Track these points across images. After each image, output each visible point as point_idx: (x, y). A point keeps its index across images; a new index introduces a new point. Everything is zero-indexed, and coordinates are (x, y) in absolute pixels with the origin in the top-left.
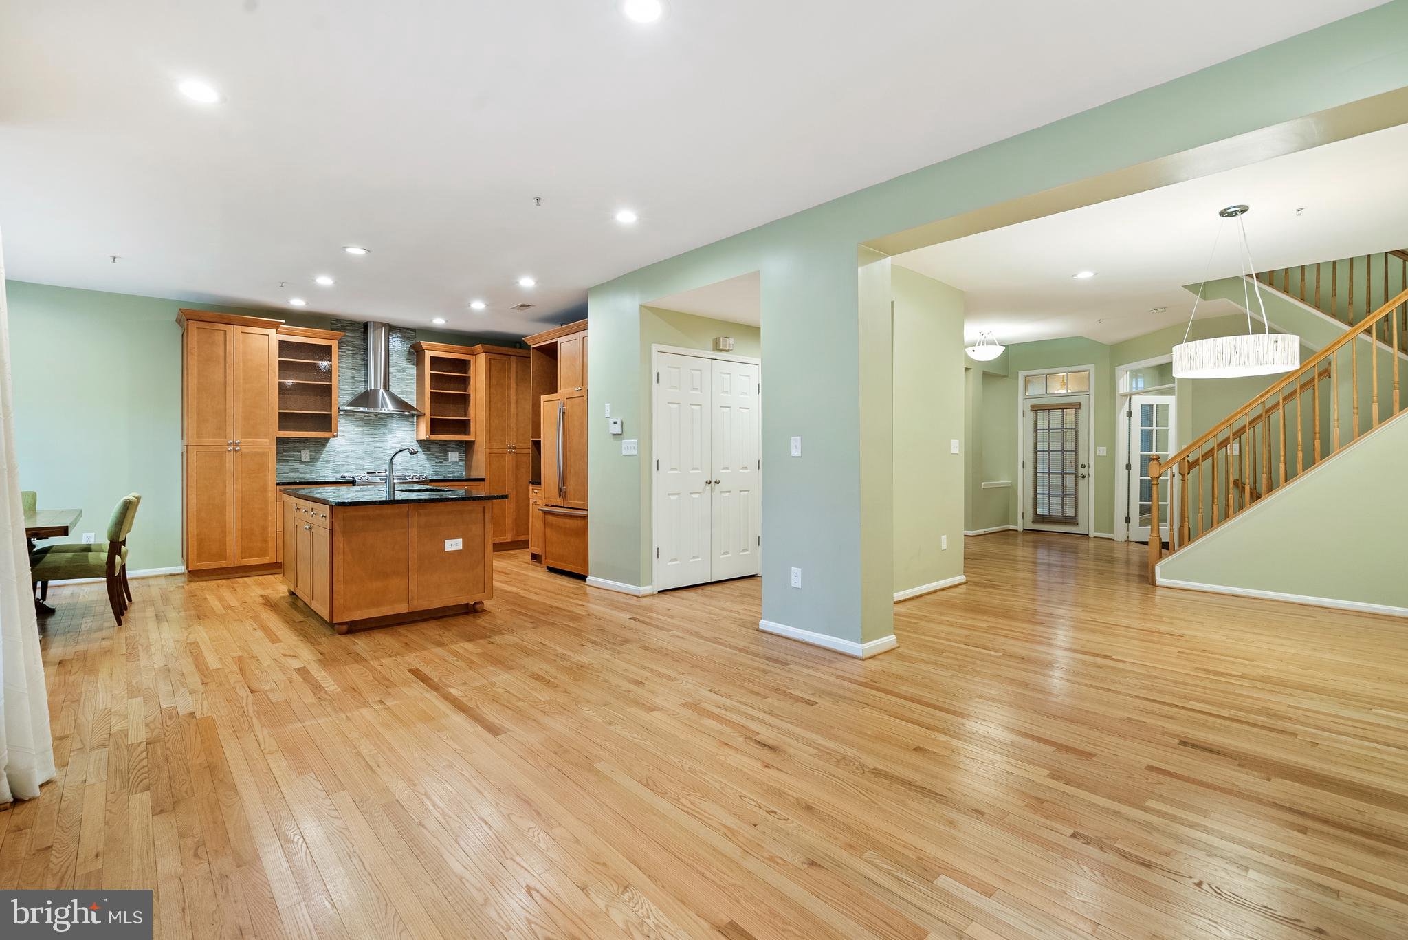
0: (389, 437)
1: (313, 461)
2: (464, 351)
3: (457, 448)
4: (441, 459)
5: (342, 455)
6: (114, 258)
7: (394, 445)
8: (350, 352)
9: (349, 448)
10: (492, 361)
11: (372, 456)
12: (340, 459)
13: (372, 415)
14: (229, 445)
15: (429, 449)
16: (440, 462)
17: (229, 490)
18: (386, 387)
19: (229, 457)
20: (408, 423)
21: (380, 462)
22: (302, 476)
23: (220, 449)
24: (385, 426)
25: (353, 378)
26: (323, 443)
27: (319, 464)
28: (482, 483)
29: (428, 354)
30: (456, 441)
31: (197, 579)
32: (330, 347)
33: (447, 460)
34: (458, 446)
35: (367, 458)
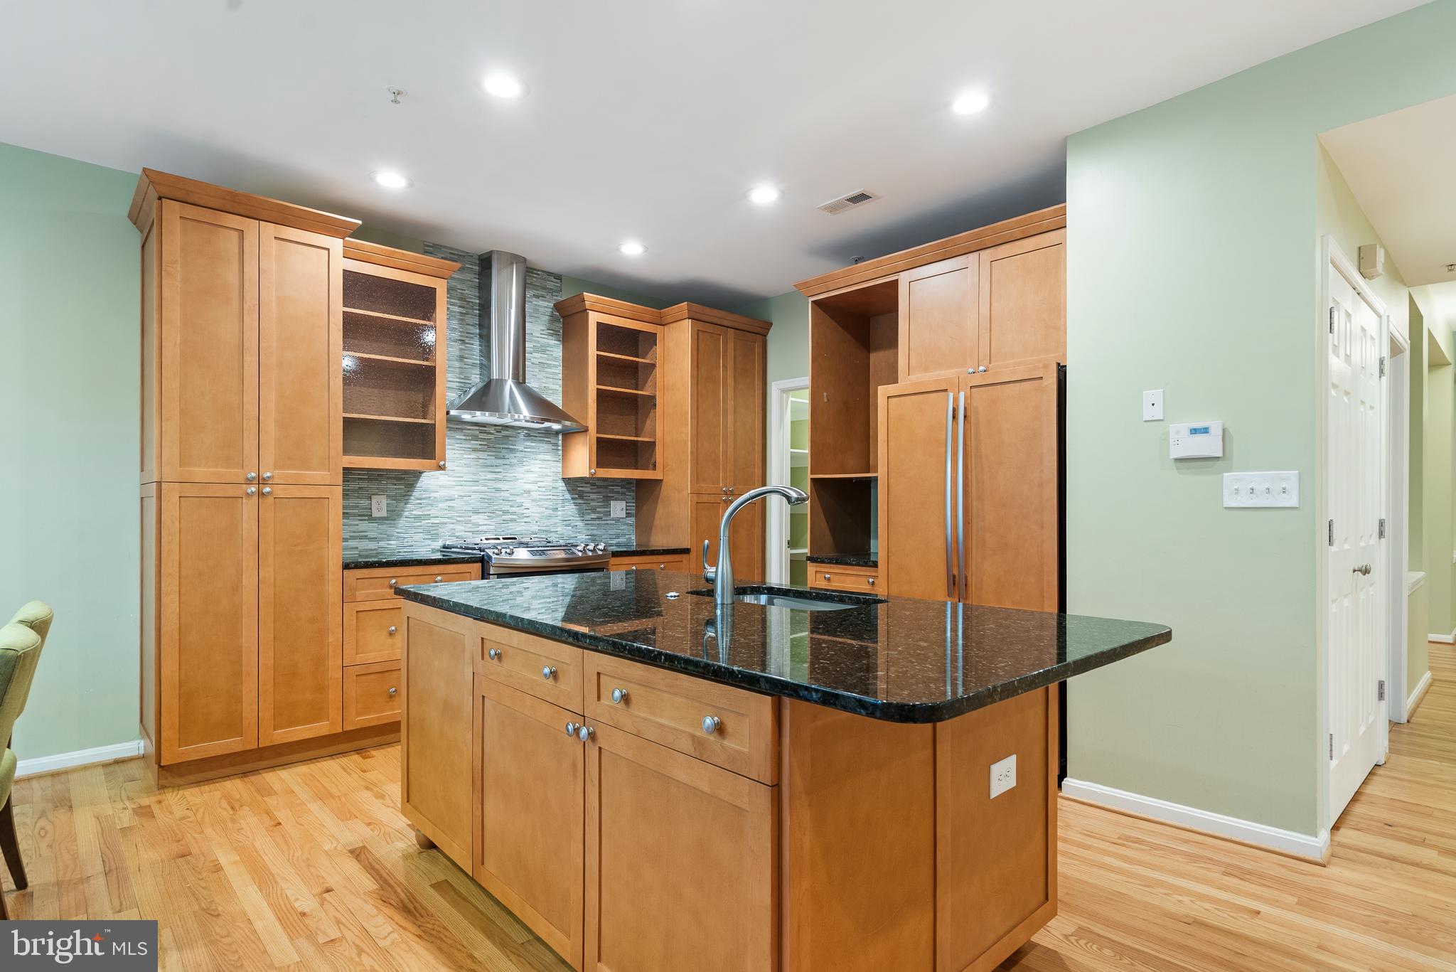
0: (519, 472)
1: (393, 516)
2: (648, 317)
3: (623, 494)
4: (599, 512)
5: (442, 505)
7: (527, 487)
9: (455, 492)
10: (700, 333)
11: (488, 506)
12: (438, 513)
13: (492, 430)
14: (249, 482)
15: (581, 495)
16: (599, 518)
17: (249, 581)
18: (520, 378)
19: (248, 509)
20: (549, 447)
21: (504, 517)
22: (372, 545)
23: (231, 491)
24: (512, 451)
25: (461, 358)
26: (408, 480)
27: (402, 522)
28: (685, 557)
29: (594, 318)
30: (622, 480)
31: (178, 781)
32: (431, 292)
33: (608, 513)
34: (625, 490)
35: (484, 511)
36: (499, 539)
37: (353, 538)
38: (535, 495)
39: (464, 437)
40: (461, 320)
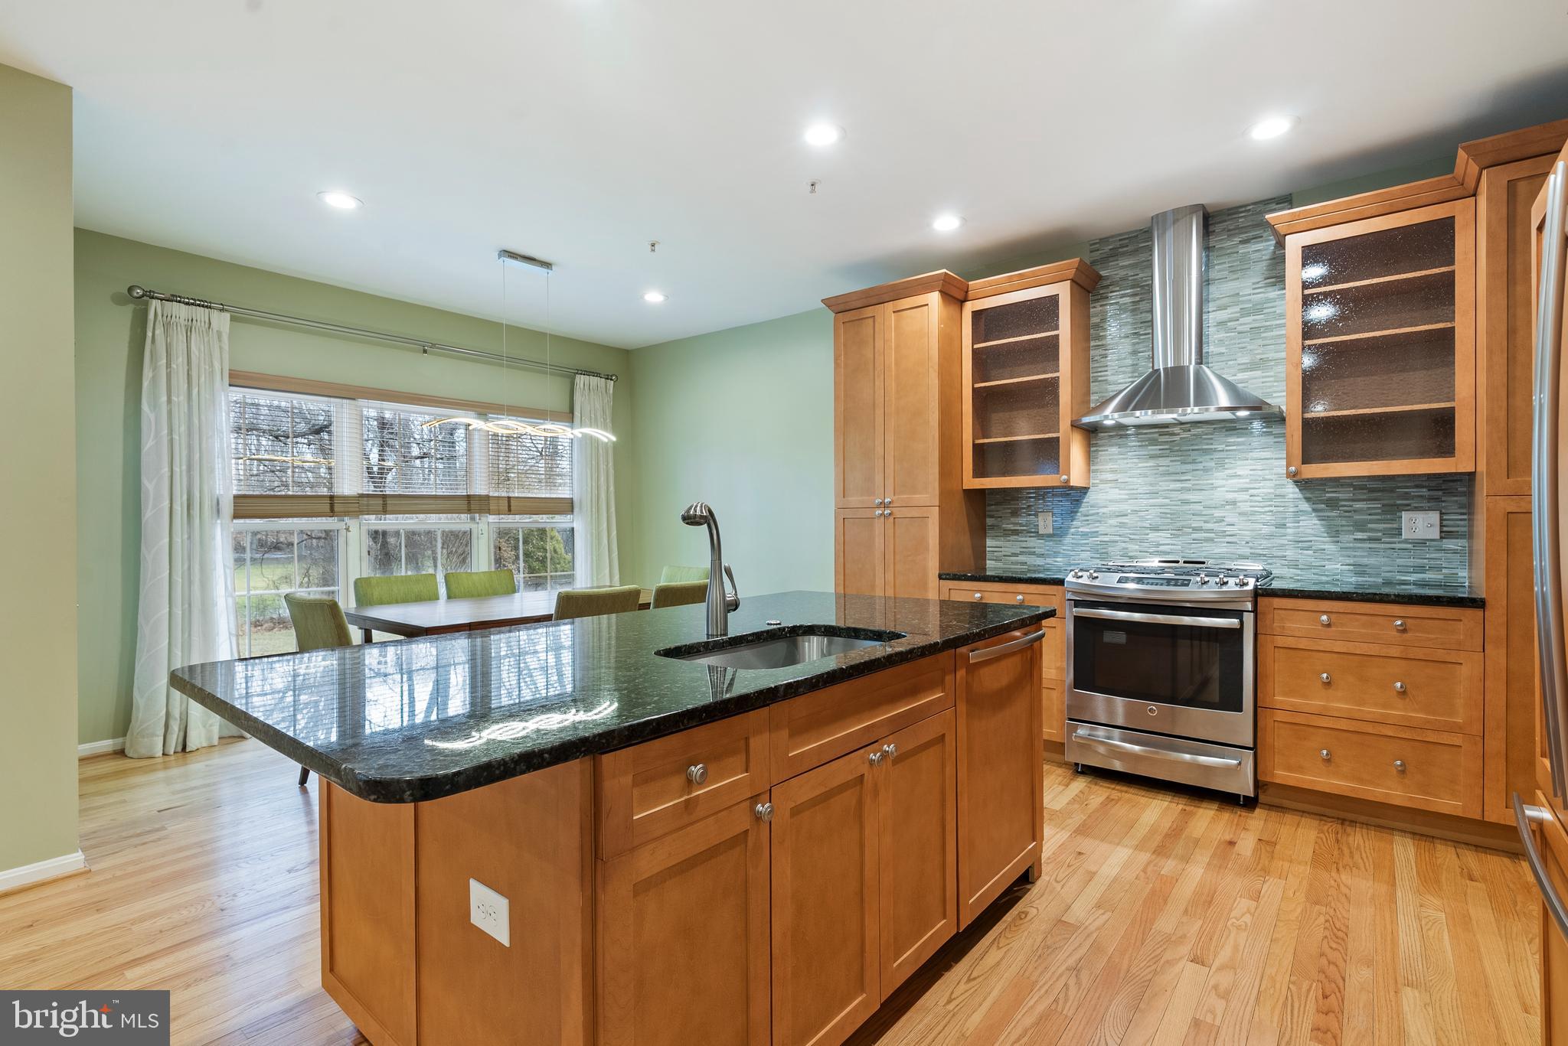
0: (1219, 478)
1: (1058, 534)
2: (1426, 197)
3: (1430, 499)
4: (1374, 530)
5: (1113, 522)
6: (653, 245)
7: (1230, 496)
8: (1127, 300)
9: (1126, 507)
11: (1174, 522)
12: (1108, 530)
13: (1177, 430)
15: (1332, 504)
16: (1370, 539)
19: (877, 527)
21: (1194, 536)
22: (1039, 561)
23: (868, 513)
24: (1206, 452)
25: (1135, 353)
26: (1075, 496)
27: (1068, 540)
29: (1296, 243)
32: (1053, 300)
33: (1398, 532)
34: (1440, 493)
35: (1164, 528)
36: (1178, 562)
37: (1022, 553)
38: (1245, 507)
39: (1139, 444)
40: (1133, 311)
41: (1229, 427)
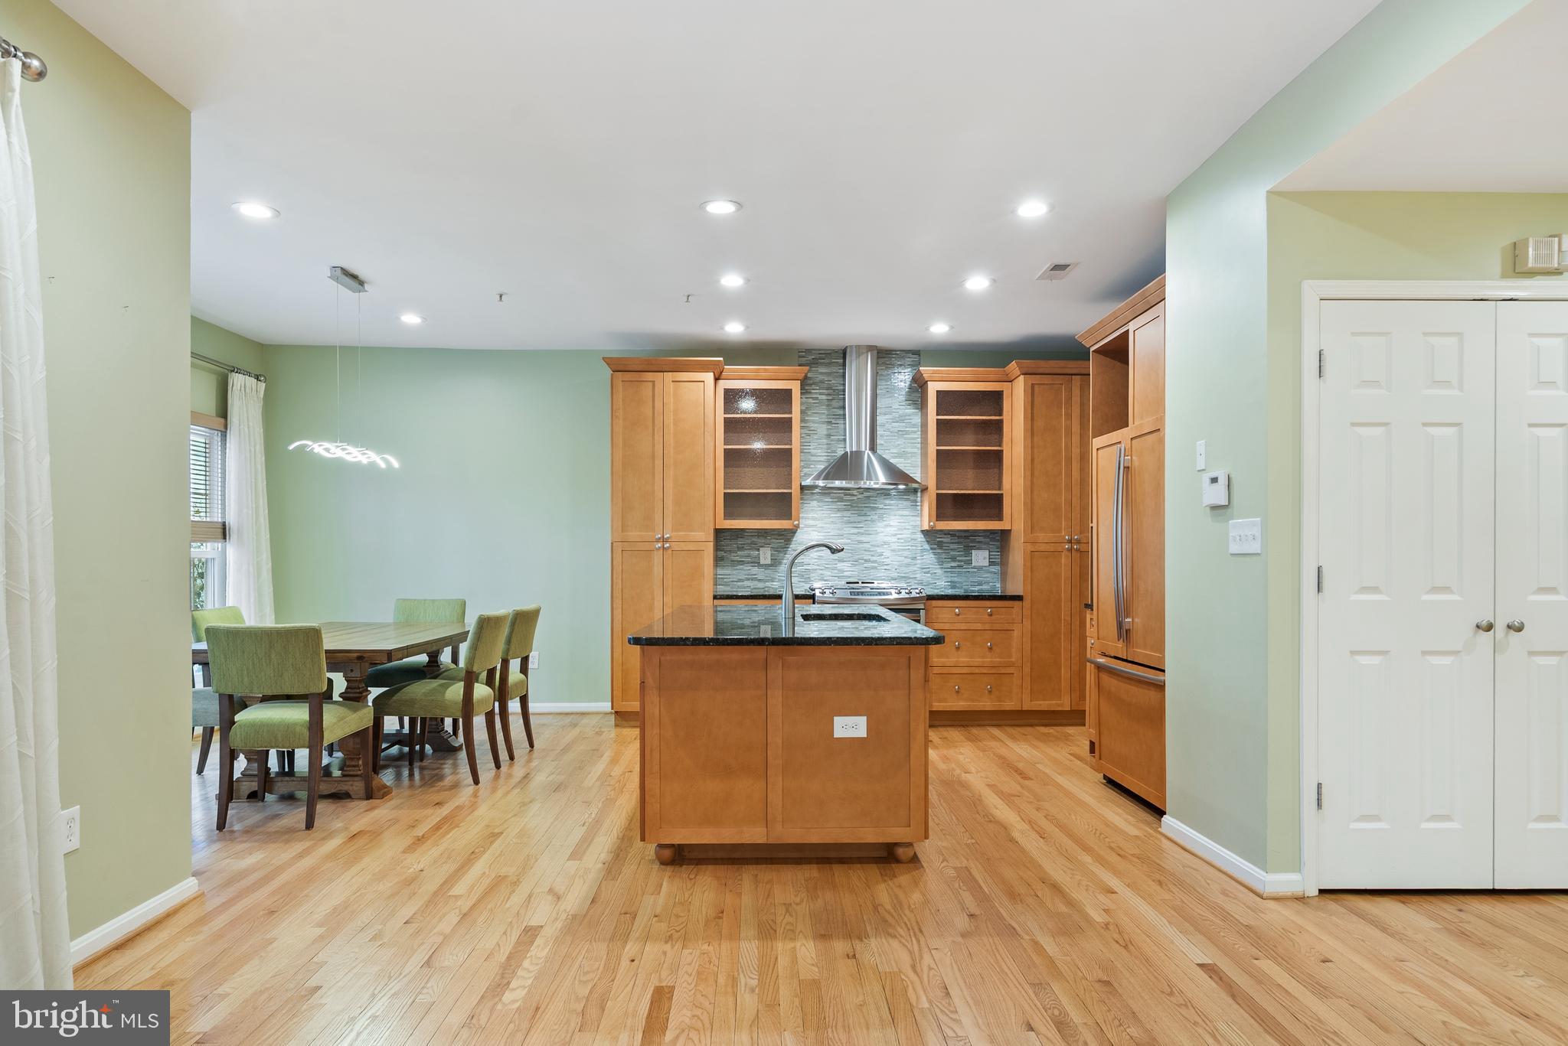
0: (880, 526)
1: (775, 563)
2: (992, 377)
3: (985, 543)
4: (959, 561)
6: (501, 296)
7: (887, 539)
8: (824, 397)
10: (1036, 386)
13: (855, 492)
14: (658, 541)
15: (940, 545)
16: (959, 566)
17: (658, 604)
18: (873, 448)
19: (657, 557)
20: (908, 503)
21: (866, 565)
22: (760, 585)
23: (647, 546)
24: (873, 509)
25: (829, 436)
26: (787, 535)
27: (782, 567)
28: (1017, 603)
29: (933, 388)
30: (985, 531)
31: (625, 723)
32: (789, 392)
33: (970, 562)
34: (988, 540)
35: (848, 559)
36: (858, 583)
37: (748, 579)
38: (894, 546)
39: (830, 500)
40: (828, 405)
41: (884, 493)
